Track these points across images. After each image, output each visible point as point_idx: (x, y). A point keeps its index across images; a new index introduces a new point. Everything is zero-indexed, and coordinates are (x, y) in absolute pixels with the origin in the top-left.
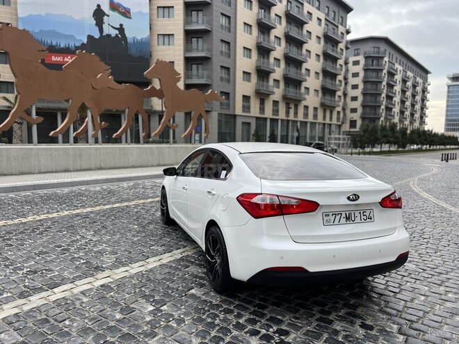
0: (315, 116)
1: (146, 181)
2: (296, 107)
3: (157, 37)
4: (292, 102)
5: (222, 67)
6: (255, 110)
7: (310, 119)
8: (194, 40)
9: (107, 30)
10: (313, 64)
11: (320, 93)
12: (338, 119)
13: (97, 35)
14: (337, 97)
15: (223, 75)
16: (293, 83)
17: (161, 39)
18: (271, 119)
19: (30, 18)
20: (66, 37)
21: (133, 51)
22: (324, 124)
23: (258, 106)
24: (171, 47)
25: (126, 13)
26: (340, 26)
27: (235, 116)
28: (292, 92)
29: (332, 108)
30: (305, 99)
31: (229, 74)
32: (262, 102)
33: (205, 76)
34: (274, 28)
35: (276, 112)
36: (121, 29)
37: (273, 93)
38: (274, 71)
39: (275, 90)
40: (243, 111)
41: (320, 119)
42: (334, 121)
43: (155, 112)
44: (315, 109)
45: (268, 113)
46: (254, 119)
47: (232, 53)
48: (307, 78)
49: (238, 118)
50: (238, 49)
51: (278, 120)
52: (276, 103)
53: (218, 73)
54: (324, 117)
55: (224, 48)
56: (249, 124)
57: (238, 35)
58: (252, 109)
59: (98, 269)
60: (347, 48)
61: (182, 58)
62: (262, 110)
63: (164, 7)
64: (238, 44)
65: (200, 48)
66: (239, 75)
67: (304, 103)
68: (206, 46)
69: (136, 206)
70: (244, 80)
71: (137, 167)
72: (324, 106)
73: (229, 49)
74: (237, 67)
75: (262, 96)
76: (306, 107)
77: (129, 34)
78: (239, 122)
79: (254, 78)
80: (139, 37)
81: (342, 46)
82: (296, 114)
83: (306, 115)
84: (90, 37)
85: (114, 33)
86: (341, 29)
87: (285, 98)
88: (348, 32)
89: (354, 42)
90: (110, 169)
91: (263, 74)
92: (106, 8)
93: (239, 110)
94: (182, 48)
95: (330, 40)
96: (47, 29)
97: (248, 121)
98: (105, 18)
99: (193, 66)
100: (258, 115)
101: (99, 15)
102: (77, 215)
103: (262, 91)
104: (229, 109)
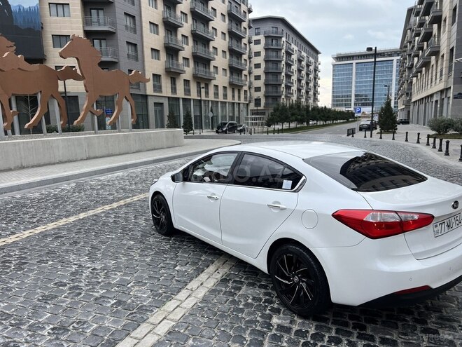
0: (225, 96)
1: (88, 179)
2: (207, 86)
3: (48, 7)
4: (203, 81)
5: (128, 43)
6: (166, 90)
7: (221, 98)
8: (94, 12)
10: (220, 43)
11: (228, 72)
12: (246, 98)
14: (243, 76)
15: (130, 52)
16: (202, 61)
17: (53, 8)
18: (183, 99)
21: (19, 22)
22: (234, 103)
23: (169, 85)
24: (66, 18)
26: (242, 4)
27: (146, 97)
28: (201, 72)
29: (240, 87)
30: (215, 79)
31: (136, 51)
32: (173, 81)
33: (110, 52)
34: (180, 3)
35: (187, 91)
37: (184, 72)
38: (183, 49)
39: (186, 69)
40: (155, 91)
41: (230, 99)
42: (242, 100)
44: (225, 88)
45: (180, 93)
46: (167, 99)
47: (138, 28)
48: (215, 56)
49: (149, 98)
50: (144, 24)
51: (190, 99)
52: (187, 82)
53: (124, 50)
54: (233, 96)
55: (128, 21)
56: (162, 104)
57: (143, 9)
58: (163, 89)
59: (142, 309)
60: (250, 27)
61: (82, 31)
62: (174, 90)
64: (144, 19)
65: (101, 21)
66: (148, 53)
67: (214, 82)
68: (108, 20)
69: (107, 214)
70: (152, 58)
71: (66, 162)
72: (233, 86)
73: (134, 24)
74: (145, 44)
75: (173, 75)
76: (216, 87)
78: (151, 102)
79: (163, 55)
80: (26, 6)
81: (245, 24)
82: (207, 93)
83: (216, 94)
86: (244, 8)
87: (195, 77)
88: (250, 11)
89: (255, 21)
90: (33, 167)
91: (172, 52)
93: (150, 89)
94: (80, 20)
95: (234, 19)
97: (161, 101)
99: (95, 41)
100: (170, 95)
102: (44, 235)
103: (172, 70)
104: (139, 88)
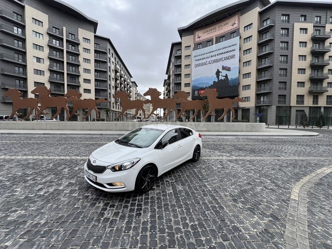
3: (242, 76)
5: (280, 82)
8: (263, 72)
9: (221, 78)
13: (217, 81)
15: (281, 86)
17: (245, 76)
18: (325, 107)
19: (195, 80)
20: (206, 84)
23: (311, 100)
24: (249, 78)
25: (229, 69)
31: (286, 85)
32: (316, 97)
33: (268, 88)
34: (328, 52)
36: (226, 76)
37: (327, 91)
38: (328, 78)
39: (329, 89)
40: (297, 104)
43: (240, 108)
46: (308, 108)
47: (288, 74)
49: (292, 108)
50: (293, 71)
53: (277, 86)
55: (282, 72)
56: (303, 111)
57: (293, 64)
61: (255, 82)
62: (316, 102)
63: (246, 62)
64: (293, 68)
65: (266, 75)
66: (294, 85)
68: (269, 74)
70: (298, 86)
73: (286, 72)
74: (293, 80)
77: (229, 78)
78: (294, 110)
79: (308, 84)
80: (234, 78)
84: (214, 82)
85: (223, 78)
91: (317, 81)
92: (220, 70)
93: (293, 102)
94: (255, 78)
96: (200, 82)
97: (302, 109)
98: (220, 73)
99: (262, 85)
101: (218, 73)
104: (285, 103)
